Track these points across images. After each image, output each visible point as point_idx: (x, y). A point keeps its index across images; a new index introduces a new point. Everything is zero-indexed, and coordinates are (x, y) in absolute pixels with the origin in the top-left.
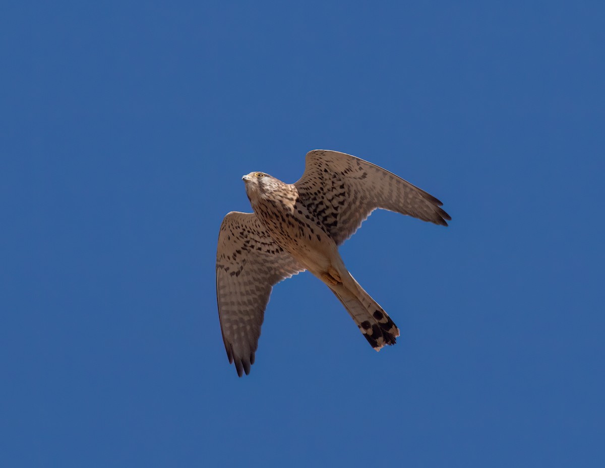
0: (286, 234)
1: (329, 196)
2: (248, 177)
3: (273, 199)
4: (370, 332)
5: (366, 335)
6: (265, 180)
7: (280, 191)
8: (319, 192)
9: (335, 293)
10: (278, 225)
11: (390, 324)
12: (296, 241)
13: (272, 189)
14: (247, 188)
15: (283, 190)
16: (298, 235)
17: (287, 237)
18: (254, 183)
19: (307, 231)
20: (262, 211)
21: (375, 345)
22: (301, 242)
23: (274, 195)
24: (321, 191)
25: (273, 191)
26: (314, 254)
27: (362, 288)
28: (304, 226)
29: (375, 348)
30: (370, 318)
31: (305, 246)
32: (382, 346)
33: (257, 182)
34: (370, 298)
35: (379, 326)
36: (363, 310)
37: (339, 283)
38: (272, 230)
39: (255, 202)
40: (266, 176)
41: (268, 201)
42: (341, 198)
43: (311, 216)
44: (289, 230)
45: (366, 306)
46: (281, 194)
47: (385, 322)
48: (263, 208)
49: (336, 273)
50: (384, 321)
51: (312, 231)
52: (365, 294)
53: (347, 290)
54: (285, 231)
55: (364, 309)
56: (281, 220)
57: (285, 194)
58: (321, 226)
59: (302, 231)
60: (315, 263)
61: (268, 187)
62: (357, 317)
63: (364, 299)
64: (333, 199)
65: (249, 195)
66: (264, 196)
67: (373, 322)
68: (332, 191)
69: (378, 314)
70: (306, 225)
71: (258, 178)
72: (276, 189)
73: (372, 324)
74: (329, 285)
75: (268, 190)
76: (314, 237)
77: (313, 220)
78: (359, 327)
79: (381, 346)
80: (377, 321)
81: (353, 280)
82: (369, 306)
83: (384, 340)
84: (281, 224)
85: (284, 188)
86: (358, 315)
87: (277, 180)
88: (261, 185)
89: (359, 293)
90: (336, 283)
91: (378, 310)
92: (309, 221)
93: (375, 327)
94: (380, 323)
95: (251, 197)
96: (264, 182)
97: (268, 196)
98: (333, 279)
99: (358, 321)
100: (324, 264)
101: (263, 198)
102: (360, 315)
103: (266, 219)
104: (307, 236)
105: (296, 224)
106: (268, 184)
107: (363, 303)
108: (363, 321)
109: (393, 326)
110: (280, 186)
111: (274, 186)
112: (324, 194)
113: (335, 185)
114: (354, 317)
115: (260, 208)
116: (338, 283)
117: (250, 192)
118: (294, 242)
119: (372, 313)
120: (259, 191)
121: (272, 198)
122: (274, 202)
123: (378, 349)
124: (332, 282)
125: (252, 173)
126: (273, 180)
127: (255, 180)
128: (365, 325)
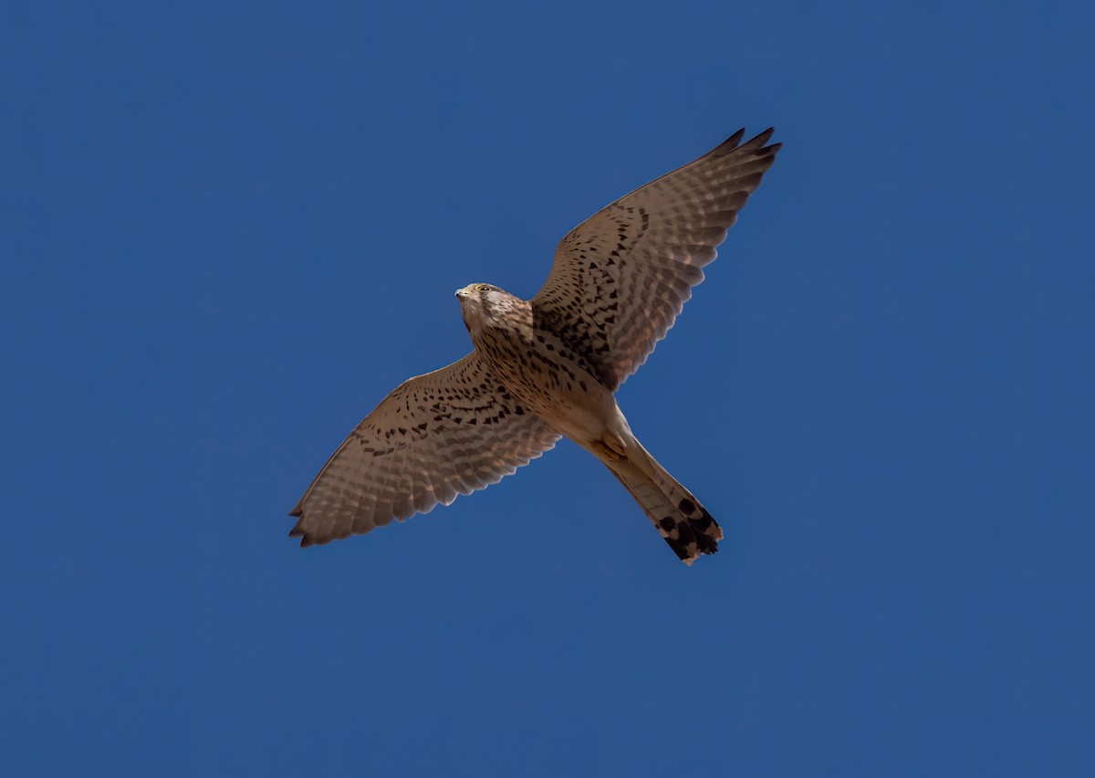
0: (530, 382)
1: (590, 309)
2: (464, 292)
3: (505, 327)
4: (675, 534)
5: (669, 540)
6: (493, 296)
7: (516, 313)
8: (574, 304)
9: (615, 473)
10: (517, 370)
11: (707, 520)
12: (546, 393)
13: (503, 311)
14: (464, 309)
15: (519, 310)
16: (550, 383)
17: (532, 388)
18: (474, 301)
19: (563, 376)
20: (488, 346)
21: (683, 555)
22: (555, 395)
23: (506, 319)
24: (577, 303)
25: (504, 313)
26: (576, 413)
27: (658, 464)
28: (558, 369)
29: (684, 561)
30: (673, 511)
31: (562, 401)
32: (696, 556)
33: (479, 300)
34: (673, 481)
35: (689, 524)
36: (662, 499)
37: (623, 458)
38: (507, 377)
39: (476, 332)
40: (493, 289)
41: (497, 329)
42: (610, 313)
43: (568, 351)
44: (535, 376)
45: (666, 492)
46: (517, 318)
47: (698, 518)
48: (489, 341)
49: (616, 442)
50: (697, 515)
51: (572, 376)
52: (664, 473)
53: (635, 469)
54: (528, 379)
55: (664, 498)
56: (519, 360)
57: (523, 318)
58: (585, 367)
59: (556, 377)
60: (581, 427)
61: (497, 308)
62: (653, 512)
63: (662, 482)
64: (595, 313)
65: (468, 322)
66: (490, 322)
67: (680, 517)
68: (596, 302)
69: (687, 505)
70: (560, 368)
71: (481, 294)
72: (510, 310)
73: (678, 521)
74: (606, 460)
75: (496, 312)
76: (576, 385)
77: (572, 358)
78: (658, 528)
79: (693, 556)
80: (685, 516)
81: (643, 452)
82: (672, 493)
83: (698, 548)
84: (520, 367)
85: (522, 306)
86: (654, 508)
87: (511, 296)
88: (486, 304)
89: (654, 471)
90: (617, 458)
91: (686, 497)
92: (565, 361)
93: (682, 527)
94: (690, 519)
95: (470, 325)
96: (490, 299)
97: (497, 322)
98: (612, 451)
99: (655, 519)
100: (595, 428)
101: (489, 325)
102: (657, 507)
103: (495, 359)
104: (565, 385)
105: (545, 366)
106: (497, 303)
107: (662, 488)
108: (662, 518)
109: (712, 524)
110: (517, 304)
111: (506, 305)
112: (582, 306)
113: (601, 293)
114: (648, 512)
115: (484, 341)
116: (621, 456)
117: (468, 316)
118: (545, 396)
119: (676, 504)
120: (482, 315)
121: (502, 325)
122: (507, 331)
123: (689, 562)
124: (610, 457)
125: (471, 285)
126: (505, 296)
127: (476, 297)
128: (666, 524)
